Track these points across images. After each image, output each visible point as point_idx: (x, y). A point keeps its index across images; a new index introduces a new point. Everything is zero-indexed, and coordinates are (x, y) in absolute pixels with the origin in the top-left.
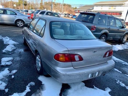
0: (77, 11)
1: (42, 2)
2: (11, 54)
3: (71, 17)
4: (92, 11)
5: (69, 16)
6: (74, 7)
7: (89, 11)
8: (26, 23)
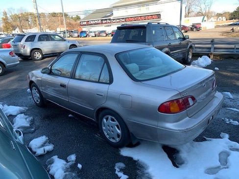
0: (85, 23)
1: (6, 16)
2: (34, 131)
3: (76, 35)
4: (111, 18)
5: (72, 34)
6: (74, 17)
7: (106, 20)
8: (7, 65)
